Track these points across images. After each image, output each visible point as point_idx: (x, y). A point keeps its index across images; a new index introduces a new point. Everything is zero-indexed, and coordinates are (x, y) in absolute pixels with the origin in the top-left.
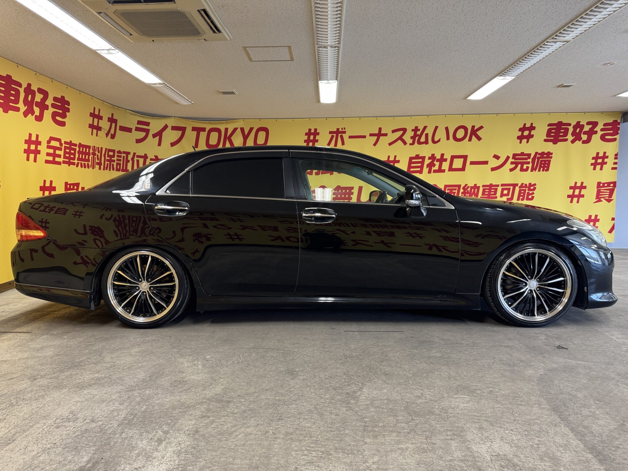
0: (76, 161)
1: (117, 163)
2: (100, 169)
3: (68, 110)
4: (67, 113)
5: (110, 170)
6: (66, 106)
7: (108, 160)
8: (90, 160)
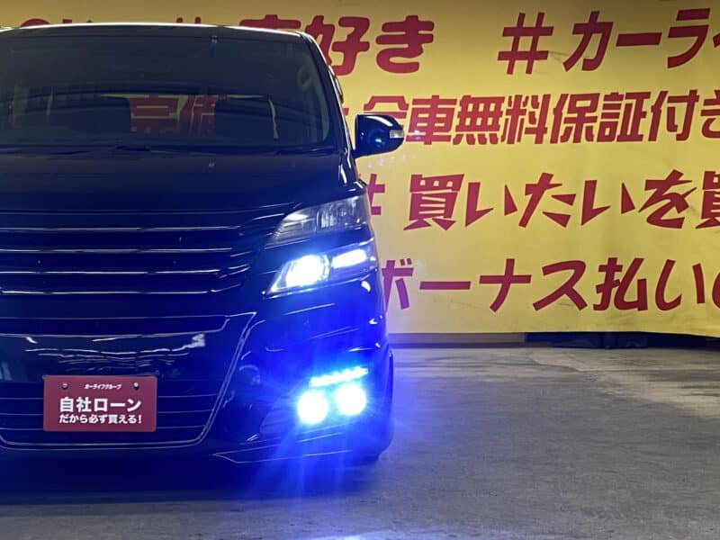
0: (453, 133)
1: (602, 123)
2: (539, 140)
3: (430, 39)
4: (424, 46)
5: (577, 140)
6: (421, 32)
7: (567, 121)
8: (499, 127)
